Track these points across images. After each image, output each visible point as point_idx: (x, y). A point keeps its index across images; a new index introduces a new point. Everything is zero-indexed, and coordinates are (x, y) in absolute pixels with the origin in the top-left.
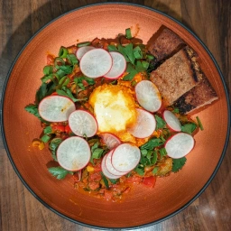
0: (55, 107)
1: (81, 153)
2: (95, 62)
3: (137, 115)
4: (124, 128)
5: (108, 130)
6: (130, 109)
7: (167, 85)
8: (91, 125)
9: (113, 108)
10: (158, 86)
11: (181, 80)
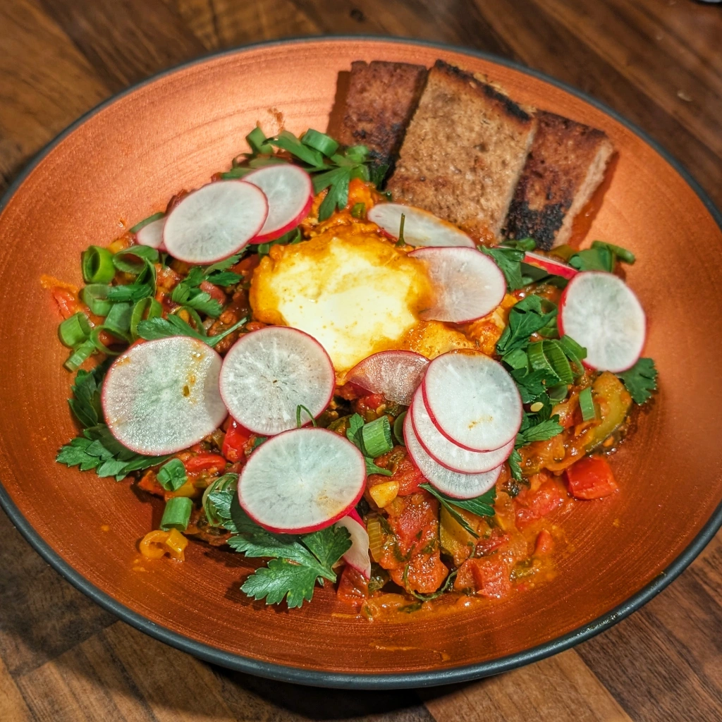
0: (158, 390)
1: (325, 464)
2: (209, 219)
3: (423, 270)
4: (409, 320)
5: (365, 351)
6: (394, 265)
7: (454, 188)
8: (303, 369)
9: (342, 287)
10: (429, 209)
11: (483, 147)
